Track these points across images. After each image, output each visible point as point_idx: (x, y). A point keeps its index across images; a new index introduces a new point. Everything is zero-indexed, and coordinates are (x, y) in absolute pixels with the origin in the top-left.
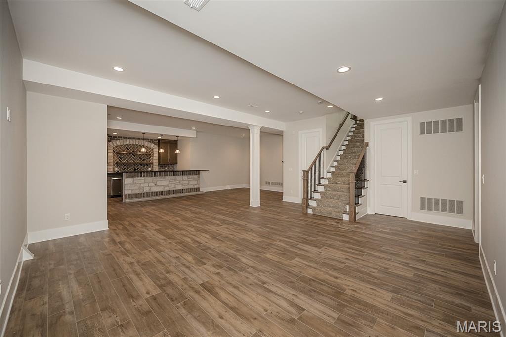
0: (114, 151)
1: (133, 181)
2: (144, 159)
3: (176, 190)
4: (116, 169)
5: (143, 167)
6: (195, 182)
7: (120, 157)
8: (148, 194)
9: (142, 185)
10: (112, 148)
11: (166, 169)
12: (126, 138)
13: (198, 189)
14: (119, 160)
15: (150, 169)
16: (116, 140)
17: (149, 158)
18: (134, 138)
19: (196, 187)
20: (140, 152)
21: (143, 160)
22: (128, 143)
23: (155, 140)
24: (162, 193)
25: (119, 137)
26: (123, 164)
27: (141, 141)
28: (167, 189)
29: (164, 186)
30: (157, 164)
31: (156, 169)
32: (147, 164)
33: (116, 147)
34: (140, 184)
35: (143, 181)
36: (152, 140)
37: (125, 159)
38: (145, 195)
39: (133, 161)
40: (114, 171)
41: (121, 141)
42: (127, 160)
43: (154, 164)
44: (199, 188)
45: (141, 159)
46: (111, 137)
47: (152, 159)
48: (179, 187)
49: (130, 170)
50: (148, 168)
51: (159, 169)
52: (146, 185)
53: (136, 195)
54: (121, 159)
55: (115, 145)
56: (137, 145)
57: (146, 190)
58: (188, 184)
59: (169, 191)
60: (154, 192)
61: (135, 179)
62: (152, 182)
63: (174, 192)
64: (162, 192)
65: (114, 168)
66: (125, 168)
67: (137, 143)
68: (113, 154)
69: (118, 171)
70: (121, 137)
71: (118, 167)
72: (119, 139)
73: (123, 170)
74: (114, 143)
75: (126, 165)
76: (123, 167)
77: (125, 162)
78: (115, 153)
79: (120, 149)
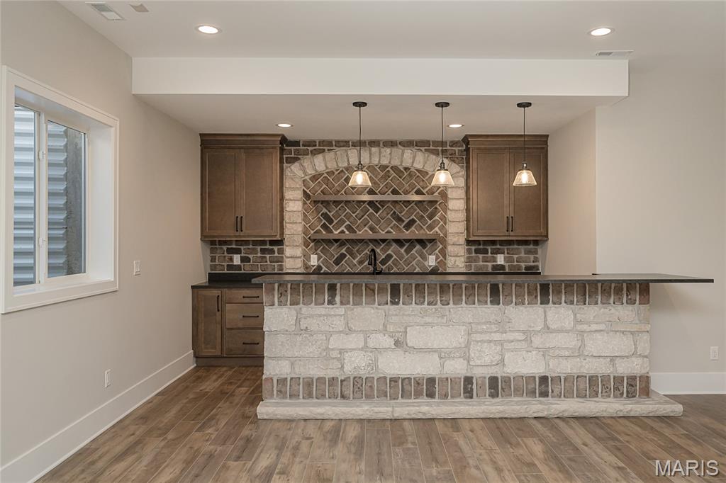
0: (305, 192)
1: (298, 321)
2: (413, 222)
3: (507, 380)
4: (314, 260)
5: (407, 251)
6: (619, 345)
7: (326, 216)
8: (360, 387)
9: (335, 342)
10: (301, 183)
11: (500, 260)
12: (345, 144)
13: (638, 386)
14: (324, 226)
15: (432, 261)
16: (315, 153)
17: (431, 217)
18: (373, 143)
19: (624, 369)
20: (419, 192)
21: (408, 226)
23: (453, 144)
24: (429, 387)
25: (322, 143)
26: (336, 241)
27: (397, 151)
28: (456, 368)
29: (443, 355)
30: (462, 240)
31: (457, 259)
32: (422, 242)
33: (314, 178)
34: (329, 334)
35: (339, 324)
36: (443, 143)
37: (341, 222)
38: (349, 391)
39: (372, 229)
40: (306, 266)
41: (330, 156)
42: (349, 228)
43: (451, 239)
44: (646, 380)
45: (400, 220)
46: (296, 143)
47: (444, 218)
48: (526, 365)
49: (361, 262)
50: (424, 258)
51: (469, 260)
52: (355, 341)
53: (309, 383)
54: (331, 221)
55: (311, 172)
57: (356, 364)
58: (579, 353)
59: (468, 380)
60: (394, 380)
61: (305, 310)
62: (385, 330)
63: (495, 386)
64: (431, 381)
65: (306, 257)
66: (343, 256)
67: (385, 162)
68: (305, 203)
69: (319, 268)
70: (329, 143)
71: (318, 251)
72: (324, 151)
73: (337, 262)
74: (305, 164)
75: (345, 244)
76: (334, 251)
77: (343, 232)
78: (308, 202)
79: (324, 186)
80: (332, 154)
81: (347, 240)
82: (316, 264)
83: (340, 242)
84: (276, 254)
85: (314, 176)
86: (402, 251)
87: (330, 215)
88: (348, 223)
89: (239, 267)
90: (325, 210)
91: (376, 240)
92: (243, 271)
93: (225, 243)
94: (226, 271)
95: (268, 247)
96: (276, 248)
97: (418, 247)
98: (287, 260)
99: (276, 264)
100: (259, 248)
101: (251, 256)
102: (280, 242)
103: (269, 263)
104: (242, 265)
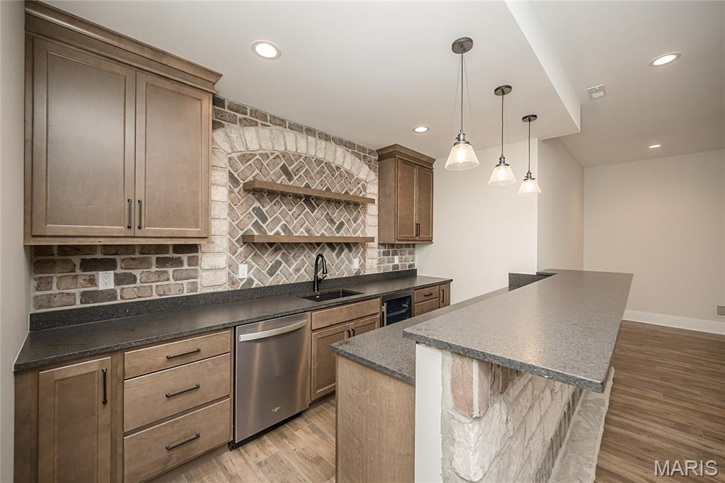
0: (231, 176)
2: (342, 224)
4: (243, 272)
5: (338, 256)
7: (258, 212)
10: (226, 161)
11: (397, 260)
12: (282, 123)
14: (256, 225)
15: (356, 264)
16: (245, 123)
17: (355, 220)
18: (310, 131)
21: (339, 229)
22: (291, 148)
23: (371, 152)
25: (254, 112)
26: (271, 245)
27: (331, 146)
30: (376, 243)
31: (373, 261)
32: (348, 245)
33: (244, 158)
36: (363, 149)
37: (277, 221)
40: (232, 282)
41: (265, 132)
42: (285, 228)
45: (332, 222)
46: (222, 104)
47: (364, 222)
49: (297, 270)
50: (351, 262)
51: (379, 262)
54: (264, 219)
55: (240, 147)
56: (319, 162)
65: (232, 267)
66: (278, 264)
67: (320, 155)
68: (231, 192)
69: (250, 281)
70: (264, 116)
71: (249, 259)
72: (256, 124)
73: (272, 272)
74: (233, 136)
75: (280, 249)
76: (269, 259)
77: (278, 233)
78: (236, 190)
79: (257, 171)
80: (266, 130)
81: (283, 244)
82: (246, 276)
83: (274, 246)
84: (186, 266)
85: (244, 156)
86: (334, 254)
87: (264, 210)
88: (283, 222)
89: (111, 295)
90: (257, 204)
91: (311, 244)
92: (119, 301)
93: (77, 249)
94: (78, 305)
95: (171, 255)
96: (185, 257)
97: (346, 250)
98: (204, 274)
99: (185, 282)
100: (153, 258)
101: (137, 273)
102: (193, 248)
103: (172, 281)
104: (118, 289)
